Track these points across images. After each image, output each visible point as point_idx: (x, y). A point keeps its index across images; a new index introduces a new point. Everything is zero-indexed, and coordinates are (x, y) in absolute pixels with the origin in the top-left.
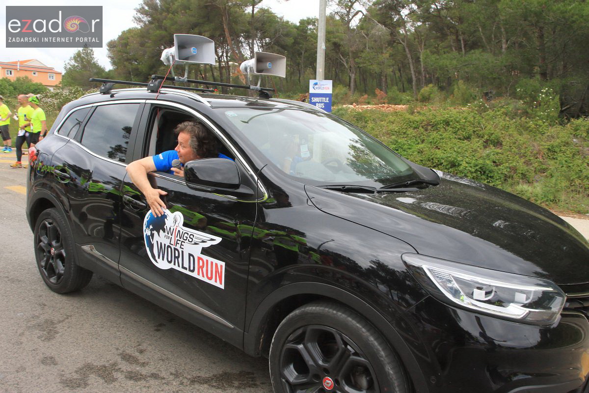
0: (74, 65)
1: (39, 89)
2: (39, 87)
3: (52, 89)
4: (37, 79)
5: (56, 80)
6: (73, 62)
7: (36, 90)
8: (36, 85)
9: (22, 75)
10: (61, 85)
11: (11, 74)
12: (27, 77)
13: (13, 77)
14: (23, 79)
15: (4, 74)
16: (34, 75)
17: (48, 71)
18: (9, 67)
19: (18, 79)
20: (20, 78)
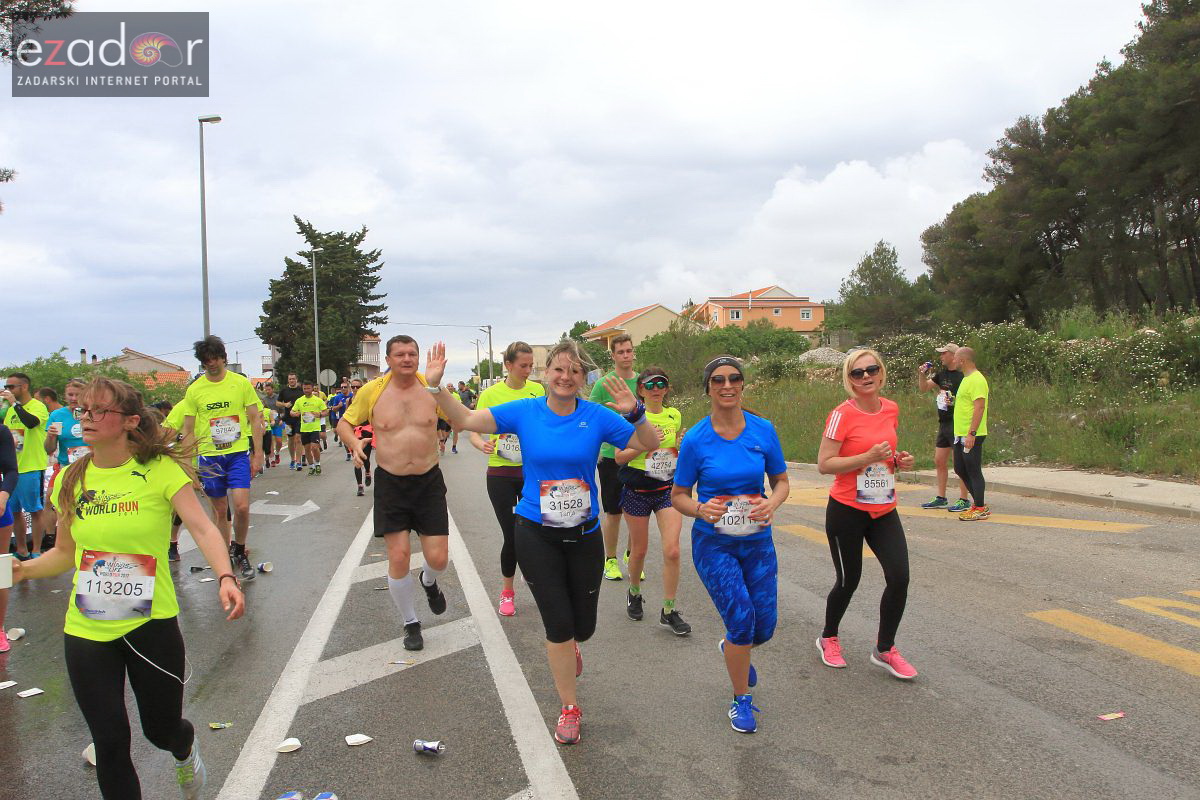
0: (859, 286)
1: (787, 339)
2: (788, 335)
3: (806, 336)
4: (781, 321)
5: (814, 320)
6: (856, 281)
7: (782, 341)
8: (783, 332)
9: (757, 316)
10: (823, 329)
11: (738, 317)
12: (765, 320)
13: (742, 322)
14: (758, 323)
15: (727, 317)
16: (776, 315)
17: (799, 304)
18: (734, 305)
19: (751, 325)
20: (753, 322)
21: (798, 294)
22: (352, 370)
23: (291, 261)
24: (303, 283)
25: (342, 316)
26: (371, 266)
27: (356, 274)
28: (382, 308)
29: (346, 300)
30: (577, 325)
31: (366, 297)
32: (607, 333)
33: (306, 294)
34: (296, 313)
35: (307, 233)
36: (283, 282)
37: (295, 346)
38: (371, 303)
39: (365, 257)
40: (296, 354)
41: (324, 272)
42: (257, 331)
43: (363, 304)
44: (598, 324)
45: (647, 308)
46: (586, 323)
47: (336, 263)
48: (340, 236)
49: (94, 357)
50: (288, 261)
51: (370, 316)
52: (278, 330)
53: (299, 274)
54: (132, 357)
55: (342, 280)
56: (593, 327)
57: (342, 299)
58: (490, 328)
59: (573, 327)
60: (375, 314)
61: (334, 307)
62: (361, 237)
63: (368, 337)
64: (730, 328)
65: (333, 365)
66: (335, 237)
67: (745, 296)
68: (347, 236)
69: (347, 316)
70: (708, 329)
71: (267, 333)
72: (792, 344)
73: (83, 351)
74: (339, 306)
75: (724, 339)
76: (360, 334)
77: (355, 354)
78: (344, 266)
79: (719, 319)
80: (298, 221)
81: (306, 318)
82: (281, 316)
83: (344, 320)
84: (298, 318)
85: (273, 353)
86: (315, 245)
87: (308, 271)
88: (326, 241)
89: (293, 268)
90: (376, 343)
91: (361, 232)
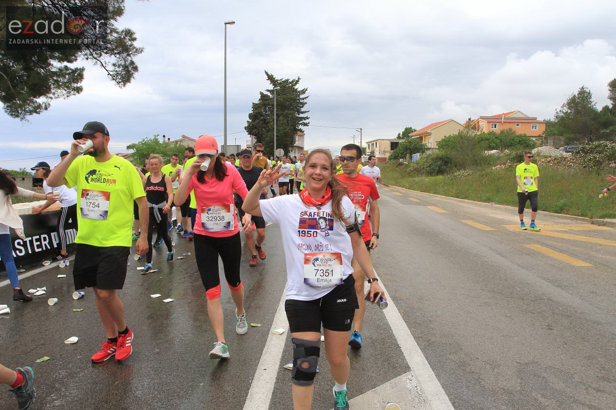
0: (567, 112)
1: (523, 140)
2: (523, 138)
3: (534, 139)
4: (520, 130)
5: (539, 130)
6: (566, 109)
7: (520, 141)
8: (520, 136)
9: (506, 127)
10: (544, 135)
11: (495, 127)
12: (510, 130)
13: (497, 130)
14: (507, 131)
15: (489, 127)
16: (518, 127)
17: (531, 121)
18: (493, 120)
19: (502, 132)
20: (504, 130)
21: (531, 116)
22: (290, 149)
23: (263, 93)
24: (268, 105)
25: (287, 121)
26: (302, 96)
27: (295, 100)
28: (307, 118)
29: (290, 114)
30: (406, 129)
31: (299, 112)
32: (423, 134)
33: (269, 110)
34: (265, 120)
35: (271, 80)
36: (258, 104)
37: (264, 136)
38: (301, 115)
39: (299, 92)
40: (264, 141)
41: (279, 99)
42: (246, 128)
43: (297, 116)
44: (418, 129)
45: (444, 121)
46: (411, 128)
47: (285, 94)
48: (287, 81)
49: (169, 139)
50: (261, 93)
51: (301, 122)
52: (256, 128)
53: (267, 100)
54: (186, 139)
55: (288, 103)
56: (415, 131)
57: (288, 114)
58: (361, 129)
59: (404, 130)
60: (304, 121)
61: (283, 117)
62: (297, 82)
63: (299, 133)
64: (490, 133)
65: (282, 146)
66: (284, 82)
67: (500, 116)
68: (290, 81)
69: (290, 122)
70: (478, 133)
71: (250, 129)
72: (526, 143)
73: (164, 136)
74: (286, 116)
75: (487, 139)
76: (296, 131)
77: (293, 141)
78: (289, 96)
79: (485, 128)
80: (266, 73)
81: (269, 122)
82: (257, 121)
83: (288, 124)
84: (265, 122)
85: (252, 139)
86: (275, 85)
87: (271, 99)
88: (280, 83)
89: (263, 97)
90: (303, 136)
91: (297, 79)
